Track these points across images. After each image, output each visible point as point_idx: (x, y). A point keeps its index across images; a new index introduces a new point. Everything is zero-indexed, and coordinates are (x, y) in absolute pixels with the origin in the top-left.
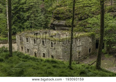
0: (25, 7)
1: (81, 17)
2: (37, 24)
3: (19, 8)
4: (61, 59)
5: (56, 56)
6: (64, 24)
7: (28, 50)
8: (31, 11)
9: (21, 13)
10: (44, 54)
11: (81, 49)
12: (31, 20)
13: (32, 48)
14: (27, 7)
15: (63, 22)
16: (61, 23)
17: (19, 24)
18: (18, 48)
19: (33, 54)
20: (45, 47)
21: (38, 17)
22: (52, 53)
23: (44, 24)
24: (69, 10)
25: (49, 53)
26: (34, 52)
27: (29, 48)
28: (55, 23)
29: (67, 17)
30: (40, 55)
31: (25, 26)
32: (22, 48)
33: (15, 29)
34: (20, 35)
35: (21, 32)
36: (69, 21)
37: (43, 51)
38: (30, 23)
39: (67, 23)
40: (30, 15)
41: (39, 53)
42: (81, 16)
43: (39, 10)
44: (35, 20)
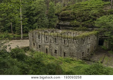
0: (35, 13)
1: (84, 19)
2: (43, 25)
3: (30, 13)
4: (75, 56)
5: (69, 53)
6: (69, 24)
7: (40, 46)
8: (39, 16)
9: (31, 17)
10: (56, 51)
11: (89, 47)
12: (39, 22)
13: (44, 44)
14: (36, 13)
15: (68, 23)
16: (66, 24)
17: (29, 25)
18: (30, 44)
19: (44, 50)
20: (57, 44)
21: (44, 20)
22: (65, 50)
23: (48, 26)
24: (73, 13)
25: (61, 50)
26: (46, 48)
27: (40, 45)
28: (60, 24)
29: (72, 18)
30: (51, 51)
31: (34, 27)
32: (34, 44)
33: (26, 28)
34: (32, 33)
35: (33, 30)
36: (73, 22)
37: (55, 47)
38: (38, 24)
39: (72, 23)
40: (38, 19)
41: (51, 49)
42: (84, 17)
43: (45, 15)
44: (42, 22)
